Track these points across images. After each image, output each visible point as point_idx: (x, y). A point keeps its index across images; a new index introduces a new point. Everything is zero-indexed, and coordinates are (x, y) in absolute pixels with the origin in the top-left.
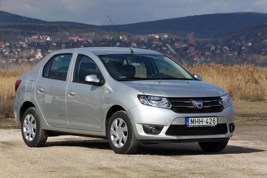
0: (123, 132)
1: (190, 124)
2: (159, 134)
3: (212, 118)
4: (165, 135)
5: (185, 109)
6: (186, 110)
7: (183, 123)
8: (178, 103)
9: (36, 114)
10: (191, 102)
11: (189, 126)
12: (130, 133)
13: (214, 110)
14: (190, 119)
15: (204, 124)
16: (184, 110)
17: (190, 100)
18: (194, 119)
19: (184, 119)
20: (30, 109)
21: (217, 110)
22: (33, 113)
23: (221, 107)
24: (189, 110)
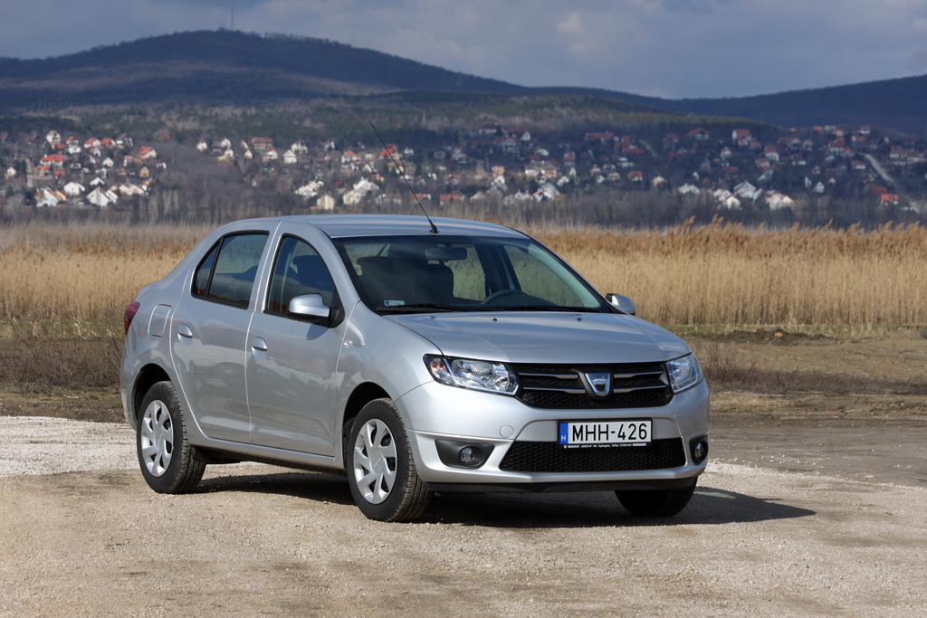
0: (385, 460)
1: (571, 441)
2: (483, 468)
3: (638, 424)
4: (498, 470)
5: (559, 396)
6: (559, 400)
7: (550, 436)
8: (538, 381)
9: (173, 400)
10: (576, 377)
11: (568, 445)
12: (403, 462)
13: (645, 399)
14: (571, 426)
15: (614, 439)
16: (554, 398)
17: (573, 370)
18: (582, 427)
19: (554, 425)
20: (158, 386)
21: (653, 399)
22: (165, 396)
23: (667, 391)
24: (568, 401)
